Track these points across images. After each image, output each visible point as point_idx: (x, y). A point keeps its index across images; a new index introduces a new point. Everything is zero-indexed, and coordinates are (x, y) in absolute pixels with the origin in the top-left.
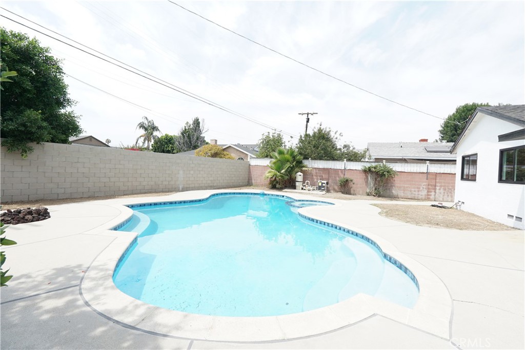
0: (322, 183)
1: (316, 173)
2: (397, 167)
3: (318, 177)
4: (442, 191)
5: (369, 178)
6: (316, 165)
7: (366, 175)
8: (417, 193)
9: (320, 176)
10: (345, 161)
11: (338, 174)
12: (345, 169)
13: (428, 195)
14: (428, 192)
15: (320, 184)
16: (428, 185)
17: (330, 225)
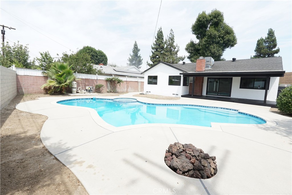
0: (91, 88)
1: (81, 82)
2: (121, 78)
3: (83, 85)
4: (130, 88)
5: (108, 84)
6: (81, 76)
7: (107, 83)
8: (124, 90)
9: (84, 84)
10: (97, 75)
11: (94, 82)
12: (97, 79)
13: (127, 90)
14: (127, 89)
15: (89, 89)
16: (127, 86)
17: (172, 105)
